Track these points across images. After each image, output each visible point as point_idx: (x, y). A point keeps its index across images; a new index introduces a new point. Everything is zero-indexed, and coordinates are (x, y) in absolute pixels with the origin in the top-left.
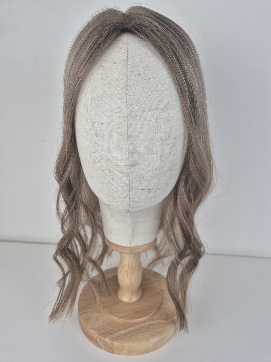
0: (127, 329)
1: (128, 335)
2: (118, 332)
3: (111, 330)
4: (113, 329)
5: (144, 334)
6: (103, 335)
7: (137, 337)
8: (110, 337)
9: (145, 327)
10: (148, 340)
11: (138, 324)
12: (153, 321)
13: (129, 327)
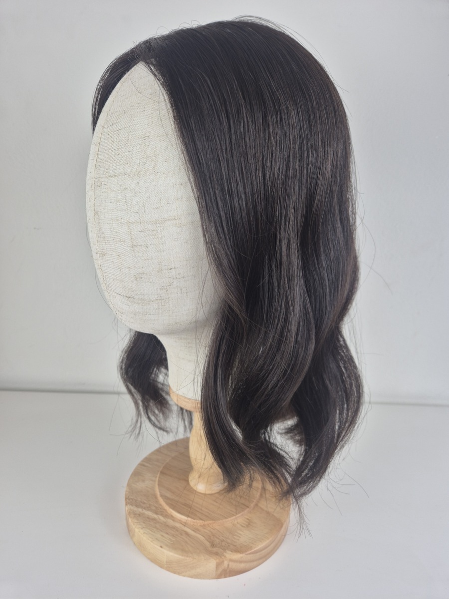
0: (157, 513)
1: (150, 521)
2: (145, 509)
3: (141, 502)
4: (144, 503)
5: (166, 536)
6: (129, 500)
7: (154, 532)
8: (132, 508)
9: (177, 530)
10: (161, 547)
11: (173, 520)
12: (195, 532)
13: (162, 515)
